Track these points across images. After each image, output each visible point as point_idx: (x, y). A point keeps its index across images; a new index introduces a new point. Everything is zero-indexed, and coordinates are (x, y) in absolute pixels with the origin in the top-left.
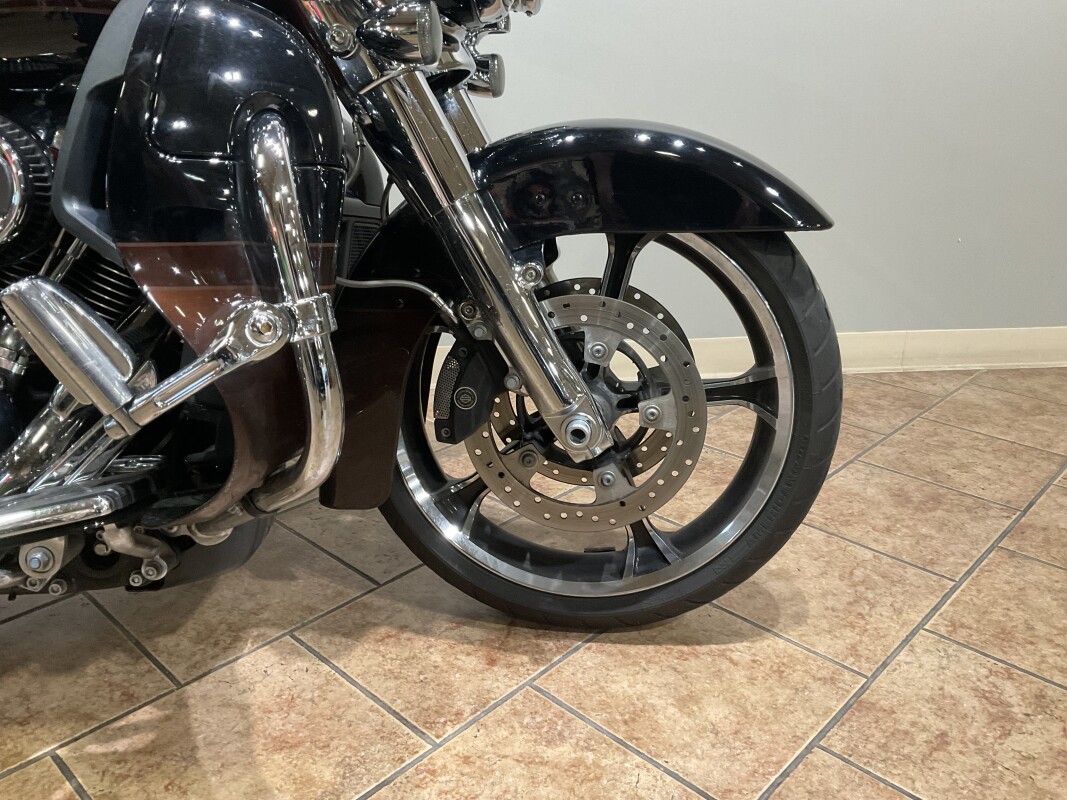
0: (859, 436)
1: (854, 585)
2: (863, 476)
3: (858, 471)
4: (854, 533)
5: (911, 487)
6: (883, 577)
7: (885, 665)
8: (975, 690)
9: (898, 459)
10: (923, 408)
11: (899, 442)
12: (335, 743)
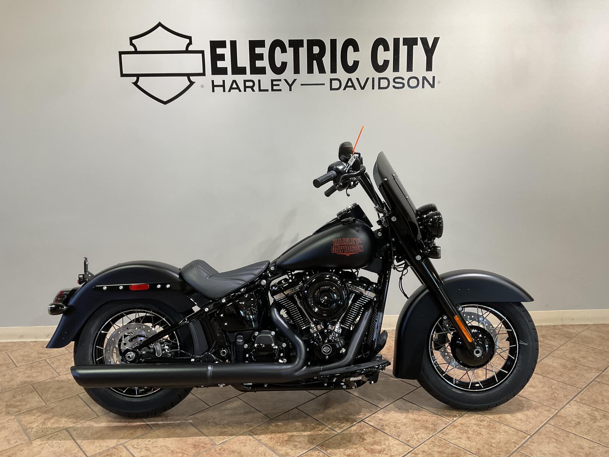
0: (549, 347)
1: (552, 389)
2: (552, 360)
3: (550, 358)
4: (551, 376)
5: (567, 363)
6: (561, 387)
7: (563, 408)
8: (587, 413)
9: (562, 355)
10: (570, 338)
11: (563, 349)
12: (428, 421)
